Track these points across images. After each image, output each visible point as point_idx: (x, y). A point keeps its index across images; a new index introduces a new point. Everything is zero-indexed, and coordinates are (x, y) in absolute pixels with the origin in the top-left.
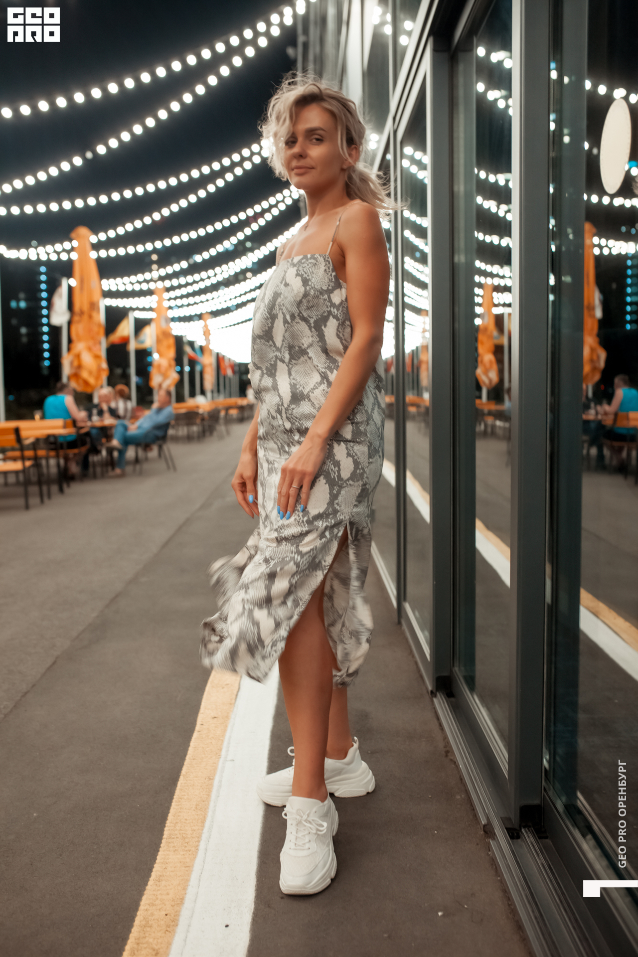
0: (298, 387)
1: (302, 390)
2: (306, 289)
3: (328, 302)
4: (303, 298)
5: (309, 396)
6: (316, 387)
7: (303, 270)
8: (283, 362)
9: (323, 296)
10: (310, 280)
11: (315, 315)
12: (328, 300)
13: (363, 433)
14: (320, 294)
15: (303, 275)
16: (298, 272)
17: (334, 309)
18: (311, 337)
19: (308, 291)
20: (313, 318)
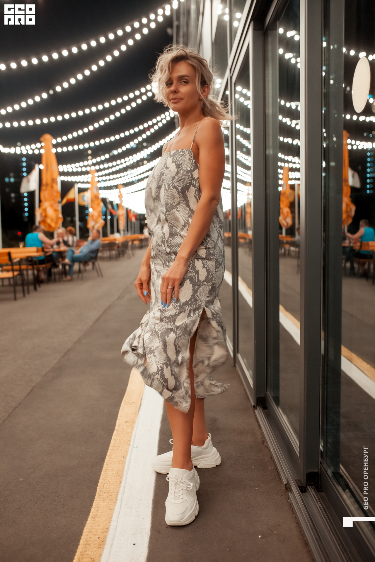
0: (173, 227)
1: (176, 230)
4: (176, 175)
9: (188, 174)
10: (181, 165)
11: (182, 185)
12: (191, 176)
13: (212, 254)
14: (186, 173)
15: (176, 162)
16: (173, 160)
17: (194, 181)
18: (179, 198)
19: (179, 171)
20: (180, 187)
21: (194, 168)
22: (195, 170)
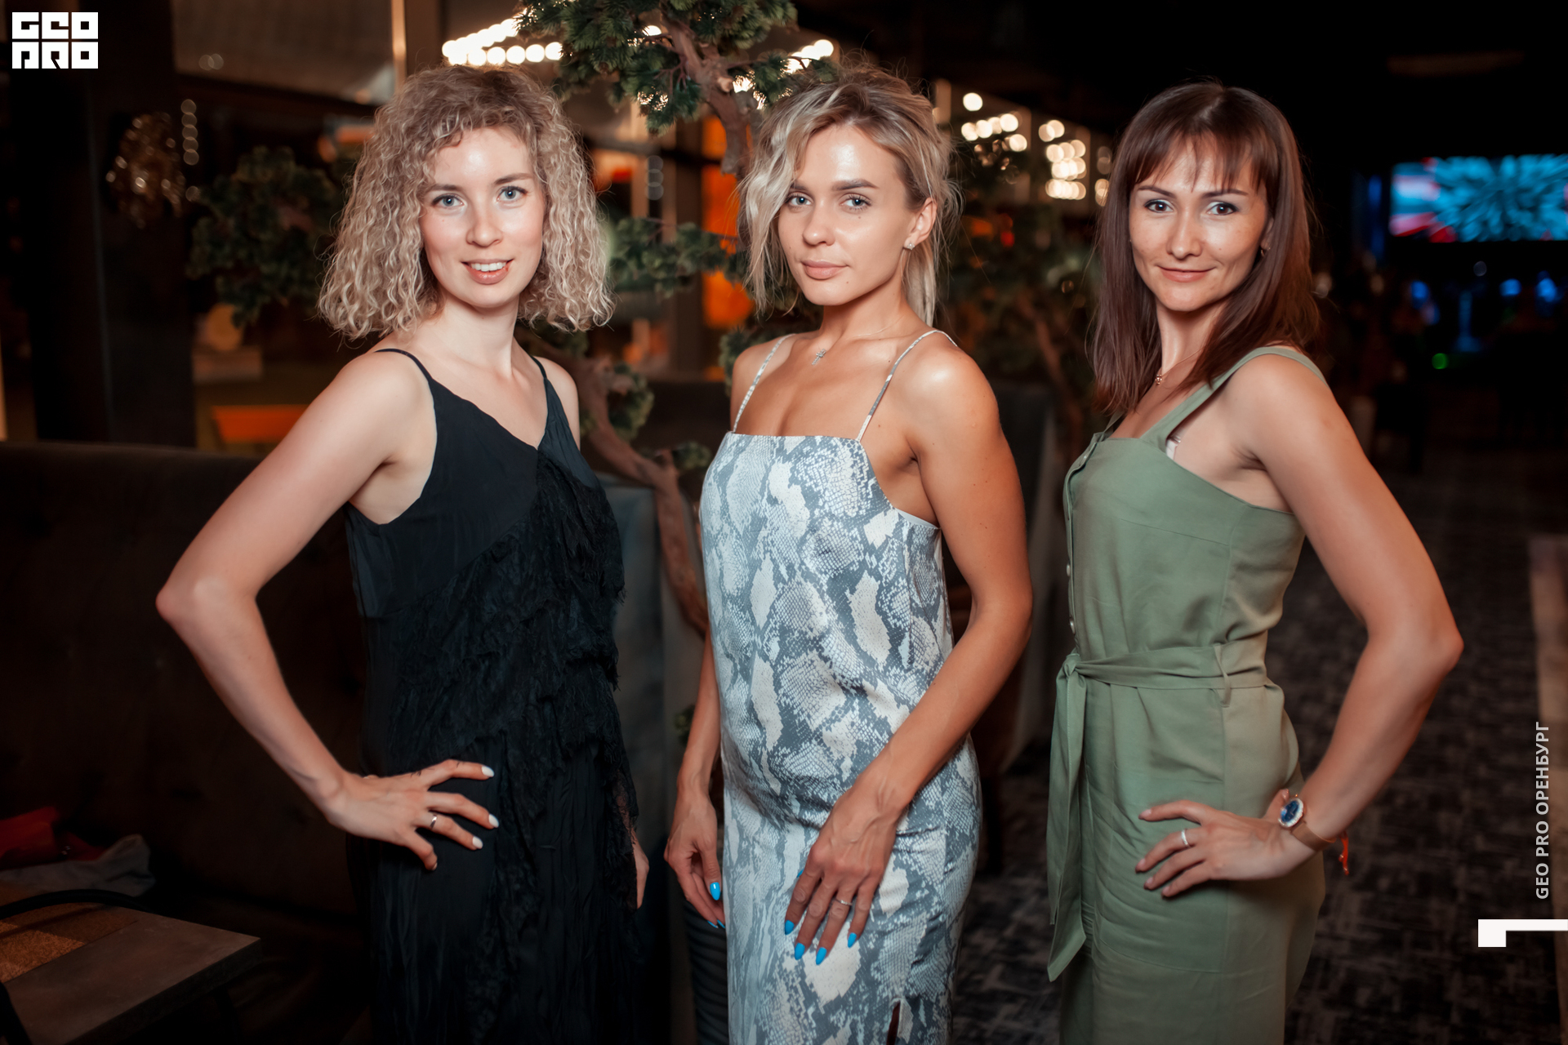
0: (795, 712)
1: (805, 720)
2: (812, 514)
3: (860, 543)
4: (807, 533)
5: (821, 734)
6: (837, 717)
7: (806, 470)
8: (766, 658)
9: (849, 531)
10: (821, 497)
11: (832, 569)
12: (860, 539)
13: (933, 812)
14: (844, 528)
15: (806, 482)
16: (793, 474)
17: (870, 556)
18: (824, 613)
19: (817, 520)
20: (826, 573)
21: (871, 509)
22: (871, 517)
